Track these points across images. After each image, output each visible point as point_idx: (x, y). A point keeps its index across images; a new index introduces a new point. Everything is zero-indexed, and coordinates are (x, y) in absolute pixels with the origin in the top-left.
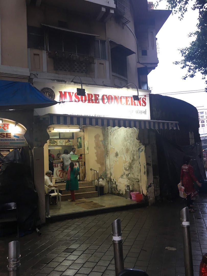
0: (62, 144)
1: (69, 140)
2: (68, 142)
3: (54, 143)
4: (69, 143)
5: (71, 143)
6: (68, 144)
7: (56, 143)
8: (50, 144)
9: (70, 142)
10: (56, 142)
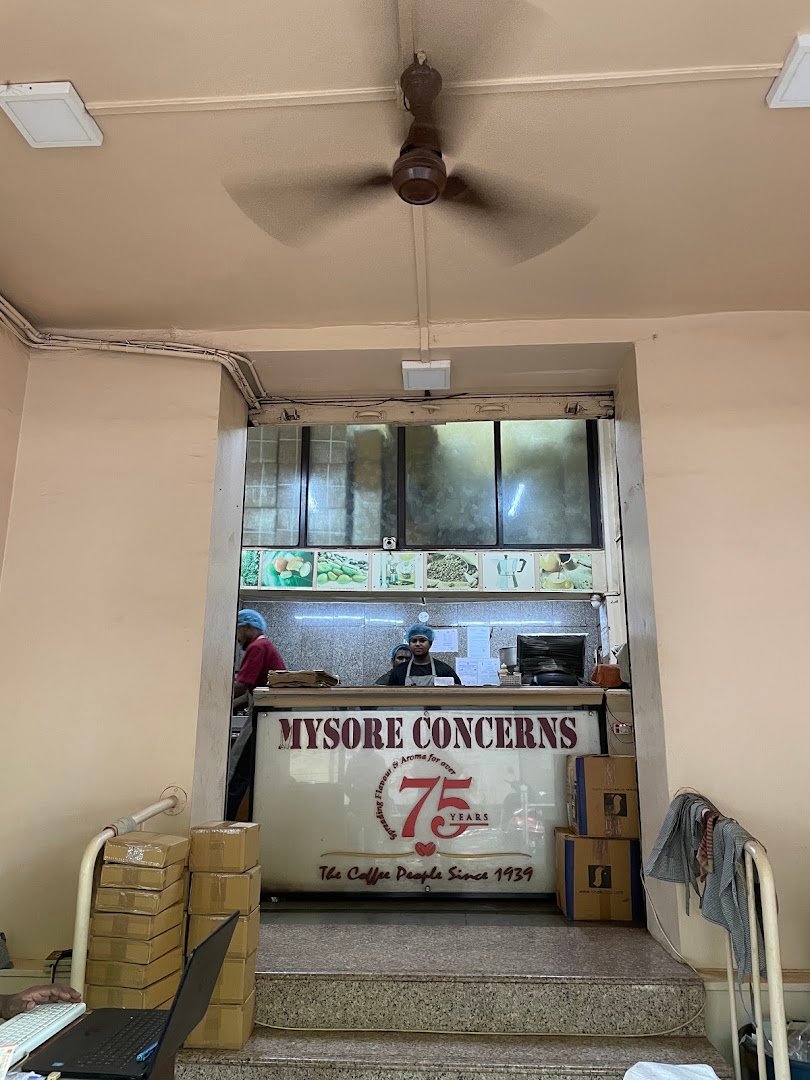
0: (516, 585)
1: (565, 558)
2: (558, 569)
3: (460, 577)
4: (566, 574)
5: (578, 574)
6: (561, 585)
7: (471, 579)
8: (432, 582)
9: (571, 566)
10: (472, 568)
